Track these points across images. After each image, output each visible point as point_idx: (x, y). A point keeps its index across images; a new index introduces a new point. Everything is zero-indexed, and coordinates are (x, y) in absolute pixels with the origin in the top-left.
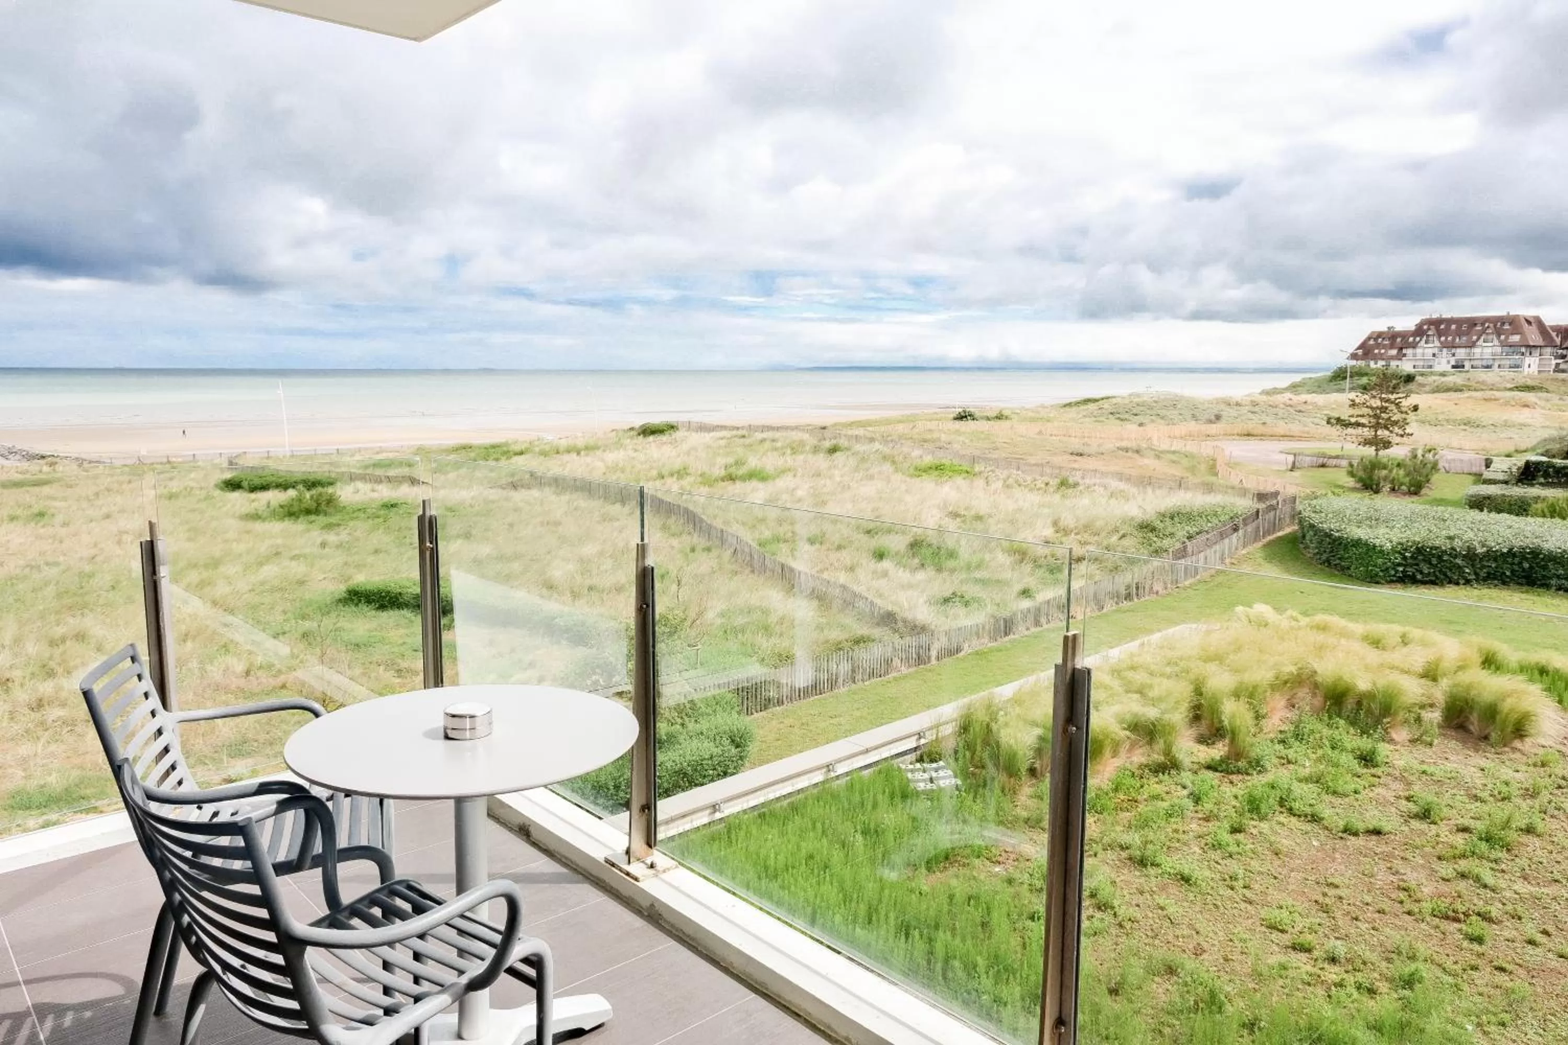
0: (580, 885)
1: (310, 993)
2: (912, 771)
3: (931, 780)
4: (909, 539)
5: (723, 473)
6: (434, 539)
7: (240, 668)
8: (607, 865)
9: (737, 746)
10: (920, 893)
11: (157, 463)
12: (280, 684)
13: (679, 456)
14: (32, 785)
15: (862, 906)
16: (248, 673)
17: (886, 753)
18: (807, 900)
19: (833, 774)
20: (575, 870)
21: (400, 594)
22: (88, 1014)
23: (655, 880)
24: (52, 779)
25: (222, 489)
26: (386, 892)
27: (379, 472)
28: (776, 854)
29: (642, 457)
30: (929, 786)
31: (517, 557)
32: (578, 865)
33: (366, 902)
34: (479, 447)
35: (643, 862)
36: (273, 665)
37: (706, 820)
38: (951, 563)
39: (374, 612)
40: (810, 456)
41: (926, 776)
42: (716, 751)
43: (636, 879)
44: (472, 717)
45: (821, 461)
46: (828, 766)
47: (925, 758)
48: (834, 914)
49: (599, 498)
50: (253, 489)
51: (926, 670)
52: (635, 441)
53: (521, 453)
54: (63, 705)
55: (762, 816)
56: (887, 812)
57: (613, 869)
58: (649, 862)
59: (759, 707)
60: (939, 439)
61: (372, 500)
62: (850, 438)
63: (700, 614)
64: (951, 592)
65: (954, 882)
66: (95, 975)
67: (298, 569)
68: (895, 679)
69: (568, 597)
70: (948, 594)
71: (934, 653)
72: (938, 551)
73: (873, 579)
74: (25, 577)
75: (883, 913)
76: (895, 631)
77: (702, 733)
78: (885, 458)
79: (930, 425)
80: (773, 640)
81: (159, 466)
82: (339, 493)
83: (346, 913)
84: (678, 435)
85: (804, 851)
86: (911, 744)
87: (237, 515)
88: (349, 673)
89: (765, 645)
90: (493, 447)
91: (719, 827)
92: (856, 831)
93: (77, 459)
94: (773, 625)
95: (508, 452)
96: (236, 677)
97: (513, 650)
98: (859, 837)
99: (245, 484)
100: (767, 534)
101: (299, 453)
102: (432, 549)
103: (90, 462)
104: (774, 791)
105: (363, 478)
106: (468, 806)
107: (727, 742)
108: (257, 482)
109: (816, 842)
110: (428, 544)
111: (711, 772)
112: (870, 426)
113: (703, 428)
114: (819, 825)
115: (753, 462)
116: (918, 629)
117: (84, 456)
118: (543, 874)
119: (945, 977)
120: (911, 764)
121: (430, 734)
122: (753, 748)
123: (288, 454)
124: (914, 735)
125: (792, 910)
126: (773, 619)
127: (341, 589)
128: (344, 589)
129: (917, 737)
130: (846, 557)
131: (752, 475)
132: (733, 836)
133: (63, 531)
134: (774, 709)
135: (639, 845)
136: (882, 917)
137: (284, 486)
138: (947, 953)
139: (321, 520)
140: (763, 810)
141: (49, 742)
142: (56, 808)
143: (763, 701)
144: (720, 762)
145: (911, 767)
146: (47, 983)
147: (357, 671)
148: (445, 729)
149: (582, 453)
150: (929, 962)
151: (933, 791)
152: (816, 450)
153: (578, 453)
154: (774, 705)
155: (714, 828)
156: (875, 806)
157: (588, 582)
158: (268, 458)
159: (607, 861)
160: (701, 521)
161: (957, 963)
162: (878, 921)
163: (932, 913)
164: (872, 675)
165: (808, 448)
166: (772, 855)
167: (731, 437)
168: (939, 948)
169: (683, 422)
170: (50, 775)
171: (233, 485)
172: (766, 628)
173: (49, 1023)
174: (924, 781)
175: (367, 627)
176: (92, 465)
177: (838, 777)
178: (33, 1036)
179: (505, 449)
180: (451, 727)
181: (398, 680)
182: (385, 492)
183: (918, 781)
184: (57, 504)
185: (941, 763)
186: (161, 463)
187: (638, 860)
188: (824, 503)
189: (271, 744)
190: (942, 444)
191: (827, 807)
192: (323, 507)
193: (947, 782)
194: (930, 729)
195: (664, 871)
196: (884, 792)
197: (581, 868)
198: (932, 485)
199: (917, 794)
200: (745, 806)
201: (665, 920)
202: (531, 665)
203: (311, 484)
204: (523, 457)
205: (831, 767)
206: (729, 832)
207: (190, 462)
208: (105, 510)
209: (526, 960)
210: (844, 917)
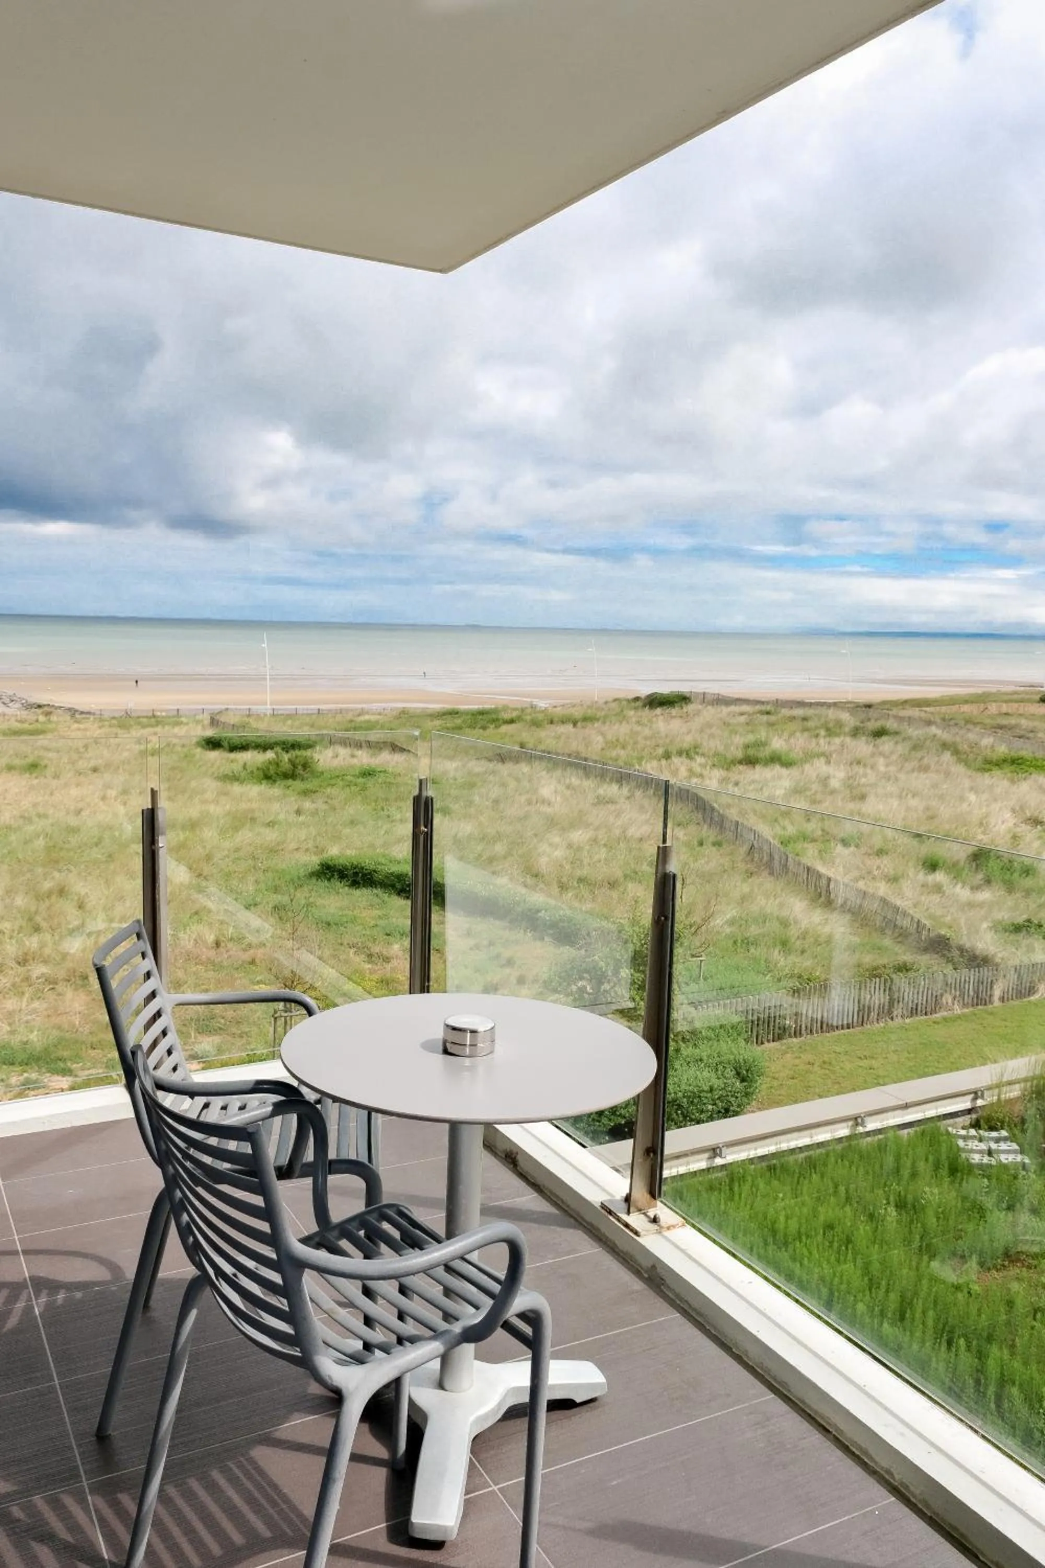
0: (571, 1231)
1: (305, 1319)
2: (965, 1138)
3: (990, 1153)
4: (970, 850)
5: (740, 754)
6: (429, 822)
7: (211, 938)
8: (603, 1211)
9: (743, 1080)
10: (969, 1293)
11: (144, 717)
12: (250, 960)
13: (689, 732)
14: (16, 1040)
15: (892, 1296)
16: (218, 944)
17: (931, 1111)
18: (822, 1279)
19: (861, 1129)
20: (566, 1211)
21: (375, 871)
22: (79, 1295)
23: (658, 1237)
24: (33, 1037)
25: (203, 747)
26: (375, 1215)
27: (359, 736)
28: (787, 1218)
29: (647, 732)
30: (986, 1160)
31: (498, 837)
32: (568, 1206)
33: (355, 1224)
34: (466, 713)
35: (645, 1214)
36: (244, 938)
37: (703, 1165)
38: (1028, 882)
39: (347, 888)
40: (848, 740)
41: (983, 1146)
42: (716, 1083)
43: (637, 1233)
44: (473, 1032)
45: (863, 747)
46: (856, 1119)
47: (982, 1122)
48: (856, 1301)
49: (596, 777)
50: (233, 748)
51: (986, 1011)
52: (640, 713)
53: (512, 721)
54: (45, 962)
55: (771, 1169)
56: (930, 1185)
57: (611, 1218)
58: (652, 1215)
59: (771, 1037)
60: (1017, 726)
61: (352, 767)
62: (901, 719)
63: (706, 920)
64: (1025, 917)
65: (1015, 1286)
66: (85, 1256)
67: (271, 836)
68: (945, 1019)
69: (555, 890)
70: (1020, 920)
71: (997, 993)
72: (1008, 867)
73: (922, 894)
74: (19, 828)
75: (919, 1310)
76: (950, 960)
77: (701, 1060)
78: (945, 746)
79: (1005, 708)
80: (792, 958)
81: (145, 720)
82: (316, 756)
83: (336, 1233)
84: (690, 708)
85: (822, 1218)
86: (964, 1104)
87: (216, 775)
88: (318, 953)
89: (782, 963)
90: (482, 713)
91: (720, 1175)
92: (888, 1203)
93: (70, 709)
94: (793, 940)
95: (497, 720)
96: (207, 948)
97: (491, 944)
98: (892, 1211)
99: (225, 744)
100: (791, 830)
101: (280, 712)
102: (427, 833)
103: (82, 713)
104: (788, 1141)
105: (344, 743)
106: (465, 1132)
107: (730, 1073)
108: (237, 741)
109: (837, 1209)
110: (423, 828)
111: (710, 1107)
112: (929, 705)
113: (720, 701)
114: (842, 1189)
115: (777, 744)
116: (978, 961)
117: (77, 707)
118: (533, 1212)
119: (998, 1406)
120: (963, 1128)
121: (427, 1046)
122: (762, 1085)
123: (269, 712)
124: (970, 1093)
125: (802, 1286)
126: (793, 932)
127: (314, 861)
128: (318, 862)
129: (972, 1096)
130: (887, 864)
131: (775, 759)
132: (736, 1189)
133: (55, 783)
134: (790, 1040)
135: (641, 1194)
136: (918, 1315)
137: (264, 747)
138: (1002, 1374)
139: (298, 785)
140: (774, 1161)
141: (32, 999)
142: (37, 1068)
143: (777, 1030)
144: (722, 1096)
145: (963, 1132)
146: (41, 1257)
147: (327, 953)
148: (445, 1042)
149: (579, 724)
150: (978, 1382)
151: (991, 1165)
152: (856, 733)
153: (575, 724)
154: (790, 1036)
155: (713, 1176)
156: (914, 1175)
157: (578, 873)
158: (249, 716)
159: (603, 1206)
160: (713, 809)
161: (1015, 1391)
162: (913, 1319)
163: (984, 1321)
164: (914, 1012)
165: (847, 729)
166: (782, 1219)
167: (754, 713)
168: (992, 1365)
169: (697, 694)
170: (32, 1032)
171: (213, 744)
172: (784, 943)
173: (43, 1299)
174: (980, 1152)
175: (338, 904)
176: (84, 716)
177: (868, 1134)
178: (29, 1309)
179: (494, 716)
180: (450, 1040)
181: (370, 966)
182: (364, 758)
183: (972, 1151)
184: (50, 755)
185: (1004, 1133)
186: (147, 717)
187: (640, 1210)
188: (863, 797)
189: (238, 1022)
190: (1022, 733)
191: (854, 1169)
192: (300, 770)
193: (1011, 1158)
194: (989, 1088)
195: (668, 1228)
196: (927, 1160)
197: (572, 1210)
198: (1006, 783)
199: (970, 1169)
200: (752, 1154)
201: (669, 1287)
202: (510, 962)
203: (290, 746)
204: (513, 725)
205: (859, 1120)
206: (732, 1180)
207: (174, 717)
208: (92, 763)
209: (522, 1316)
210: (868, 1307)
